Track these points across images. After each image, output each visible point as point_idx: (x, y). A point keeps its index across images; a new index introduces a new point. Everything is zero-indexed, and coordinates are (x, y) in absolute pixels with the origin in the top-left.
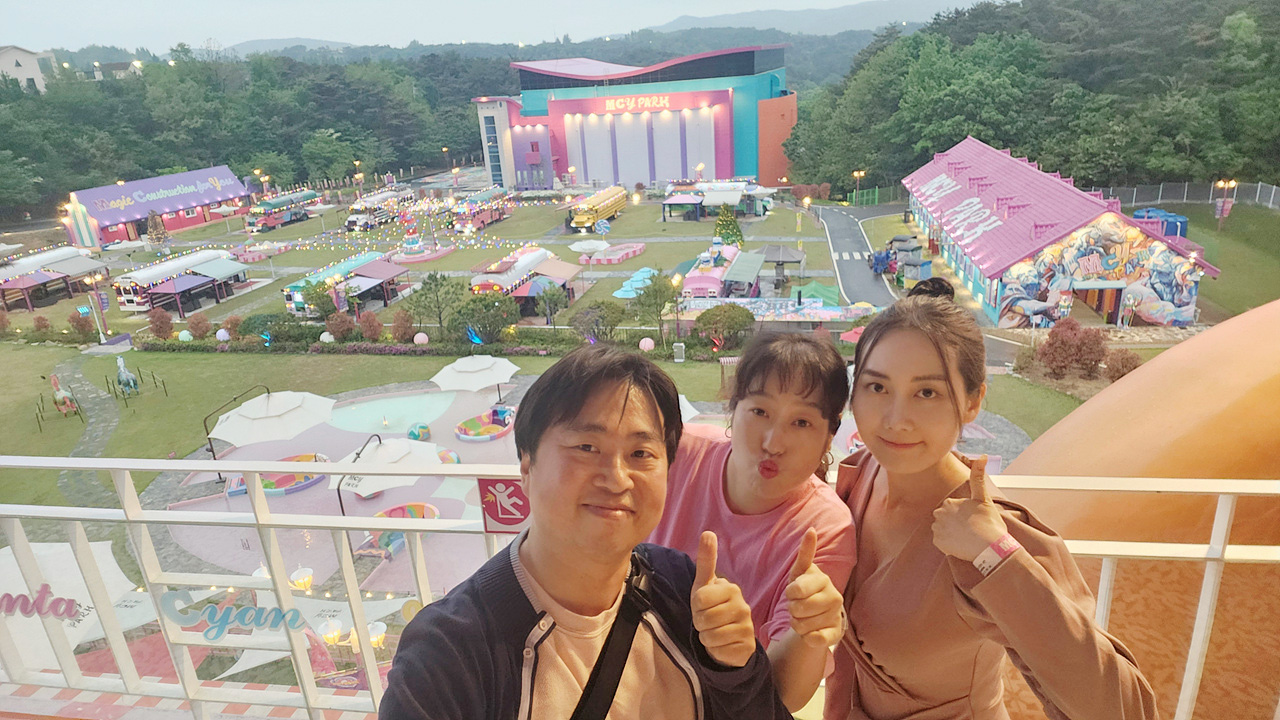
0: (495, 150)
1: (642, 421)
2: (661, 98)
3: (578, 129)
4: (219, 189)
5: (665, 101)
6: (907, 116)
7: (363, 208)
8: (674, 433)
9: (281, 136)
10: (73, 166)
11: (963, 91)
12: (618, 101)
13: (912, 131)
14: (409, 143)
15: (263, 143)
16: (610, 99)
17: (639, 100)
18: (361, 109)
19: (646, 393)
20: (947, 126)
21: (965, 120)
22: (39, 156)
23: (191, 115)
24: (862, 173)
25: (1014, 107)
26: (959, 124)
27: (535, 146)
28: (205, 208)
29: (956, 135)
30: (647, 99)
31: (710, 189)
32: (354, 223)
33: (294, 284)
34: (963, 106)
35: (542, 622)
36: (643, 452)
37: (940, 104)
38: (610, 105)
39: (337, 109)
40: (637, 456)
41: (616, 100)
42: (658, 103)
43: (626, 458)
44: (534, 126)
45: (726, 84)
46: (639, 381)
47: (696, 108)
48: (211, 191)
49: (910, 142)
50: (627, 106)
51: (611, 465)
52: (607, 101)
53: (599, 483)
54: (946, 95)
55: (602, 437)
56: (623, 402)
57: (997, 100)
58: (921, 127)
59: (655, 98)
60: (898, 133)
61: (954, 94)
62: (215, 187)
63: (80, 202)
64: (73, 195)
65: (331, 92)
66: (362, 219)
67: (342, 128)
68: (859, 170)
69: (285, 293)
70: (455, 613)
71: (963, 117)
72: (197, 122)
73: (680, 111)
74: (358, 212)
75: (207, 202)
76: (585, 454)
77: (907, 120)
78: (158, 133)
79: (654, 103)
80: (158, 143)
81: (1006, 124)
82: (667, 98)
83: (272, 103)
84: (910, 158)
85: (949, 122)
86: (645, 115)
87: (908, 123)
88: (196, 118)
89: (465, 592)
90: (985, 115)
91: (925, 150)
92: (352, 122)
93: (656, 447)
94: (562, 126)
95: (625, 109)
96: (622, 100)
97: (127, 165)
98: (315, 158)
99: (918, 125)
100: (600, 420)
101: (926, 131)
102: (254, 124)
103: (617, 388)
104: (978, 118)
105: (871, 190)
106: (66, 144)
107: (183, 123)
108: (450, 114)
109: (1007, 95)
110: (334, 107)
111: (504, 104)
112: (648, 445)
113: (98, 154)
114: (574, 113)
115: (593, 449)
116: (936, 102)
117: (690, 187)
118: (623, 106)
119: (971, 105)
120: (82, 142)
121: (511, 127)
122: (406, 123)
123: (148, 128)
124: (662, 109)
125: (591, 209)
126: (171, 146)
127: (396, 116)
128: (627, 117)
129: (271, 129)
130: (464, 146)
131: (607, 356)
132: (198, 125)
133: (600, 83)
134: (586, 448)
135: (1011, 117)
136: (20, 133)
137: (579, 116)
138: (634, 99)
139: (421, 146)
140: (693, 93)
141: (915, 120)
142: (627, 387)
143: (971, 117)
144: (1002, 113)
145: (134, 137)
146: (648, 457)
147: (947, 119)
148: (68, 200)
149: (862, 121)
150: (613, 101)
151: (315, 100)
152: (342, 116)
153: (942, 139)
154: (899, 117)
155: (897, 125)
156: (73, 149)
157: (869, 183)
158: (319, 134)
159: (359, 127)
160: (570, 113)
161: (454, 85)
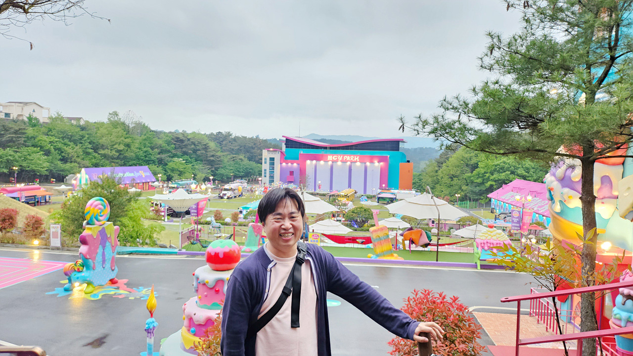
0: (272, 173)
2: (355, 157)
3: (313, 167)
4: (144, 176)
5: (357, 159)
6: (482, 171)
7: (230, 188)
11: (509, 161)
12: (334, 156)
13: (485, 177)
14: (217, 169)
16: (330, 155)
17: (345, 157)
18: (195, 151)
20: (503, 176)
24: (459, 195)
25: (532, 170)
26: (507, 175)
27: (292, 173)
28: (137, 185)
29: (507, 180)
30: (349, 156)
31: (398, 192)
33: (245, 206)
34: (509, 168)
37: (498, 166)
38: (330, 158)
39: (184, 150)
42: (354, 159)
44: (292, 164)
45: (387, 154)
47: (372, 163)
48: (141, 177)
49: (483, 183)
50: (338, 159)
52: (329, 156)
54: (501, 163)
57: (524, 166)
58: (489, 176)
59: (353, 156)
60: (478, 178)
61: (504, 163)
62: (142, 175)
63: (86, 173)
64: (83, 170)
65: (182, 141)
66: (229, 194)
67: (185, 159)
69: (239, 210)
71: (509, 173)
72: (121, 147)
73: (365, 163)
75: (139, 182)
77: (483, 172)
78: (101, 150)
79: (352, 159)
81: (528, 177)
82: (358, 157)
84: (484, 189)
85: (504, 174)
87: (483, 174)
88: (120, 145)
91: (492, 186)
94: (305, 165)
95: (337, 161)
96: (336, 156)
98: (174, 170)
99: (487, 175)
101: (492, 177)
104: (516, 173)
105: (465, 202)
107: (115, 147)
110: (182, 149)
111: (280, 153)
113: (76, 156)
114: (313, 160)
116: (496, 166)
117: (388, 191)
118: (336, 159)
119: (512, 168)
120: (68, 150)
121: (281, 163)
122: (217, 159)
123: (97, 147)
124: (356, 162)
126: (105, 156)
127: (213, 156)
128: (339, 163)
129: (154, 155)
132: (121, 149)
133: (325, 148)
136: (40, 141)
137: (314, 162)
138: (342, 156)
139: (221, 171)
140: (370, 156)
141: (486, 173)
143: (513, 173)
144: (526, 172)
147: (502, 173)
149: (458, 172)
150: (331, 156)
151: (175, 144)
152: (185, 153)
153: (500, 182)
154: (478, 171)
155: (477, 175)
156: (63, 152)
157: (463, 199)
158: (176, 159)
159: (193, 160)
160: (310, 160)
161: (230, 147)
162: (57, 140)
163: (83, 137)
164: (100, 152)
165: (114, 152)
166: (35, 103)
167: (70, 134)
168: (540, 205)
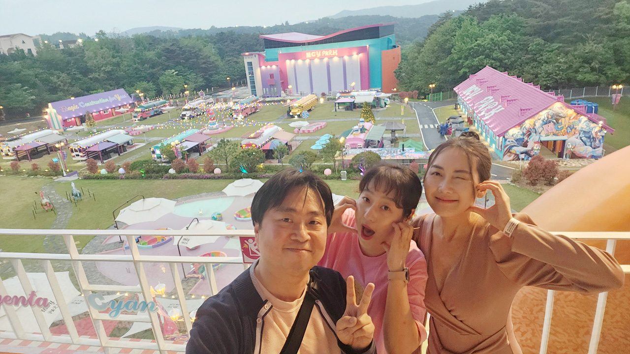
0: (252, 78)
1: (314, 207)
2: (334, 51)
3: (293, 67)
4: (120, 100)
5: (335, 53)
6: (455, 56)
7: (189, 108)
8: (330, 212)
9: (149, 74)
10: (49, 90)
11: (483, 44)
12: (313, 53)
13: (458, 64)
14: (211, 76)
15: (141, 77)
16: (308, 52)
17: (323, 52)
18: (187, 60)
19: (316, 192)
20: (476, 61)
21: (485, 58)
22: (33, 86)
23: (106, 65)
24: (434, 86)
25: (510, 51)
26: (482, 60)
27: (272, 76)
28: (113, 110)
29: (480, 66)
30: (327, 51)
31: (358, 95)
32: (185, 115)
33: (156, 146)
34: (484, 51)
35: (265, 305)
36: (314, 221)
37: (472, 50)
38: (308, 55)
39: (176, 60)
40: (311, 224)
41: (311, 52)
42: (332, 53)
43: (306, 225)
44: (271, 66)
45: (366, 43)
46: (312, 187)
47: (350, 55)
48: (116, 101)
49: (457, 70)
50: (316, 56)
51: (298, 228)
52: (307, 53)
53: (293, 238)
54: (475, 46)
55: (294, 215)
56: (304, 197)
57: (501, 48)
58: (463, 62)
59: (331, 51)
60: (451, 65)
61: (479, 45)
62: (118, 99)
63: (54, 107)
64: (50, 105)
65: (173, 52)
66: (188, 113)
67: (178, 69)
68: (432, 84)
69: (152, 150)
70: (222, 301)
71: (484, 57)
72: (109, 68)
73: (343, 57)
74: (186, 110)
75: (114, 106)
76: (286, 224)
77: (456, 58)
78: (90, 74)
79: (330, 53)
80: (91, 79)
81: (505, 60)
82: (336, 51)
83: (144, 58)
84: (457, 77)
85: (477, 59)
86: (326, 59)
87: (456, 60)
88: (108, 66)
89: (227, 291)
90: (494, 55)
91: (465, 73)
92: (183, 66)
93: (321, 219)
94: (285, 66)
95: (316, 57)
96: (314, 53)
97: (76, 89)
98: (165, 84)
99: (461, 61)
100: (293, 206)
101: (465, 64)
102: (136, 69)
103: (301, 190)
104: (491, 57)
105: (438, 94)
106: (46, 80)
107: (102, 69)
108: (230, 61)
109: (506, 44)
110: (174, 59)
111: (257, 56)
112: (317, 218)
113: (62, 84)
114: (291, 59)
115: (290, 221)
116: (470, 49)
117: (348, 94)
119: (488, 50)
120: (54, 79)
121: (260, 67)
122: (209, 66)
123: (86, 71)
124: (334, 56)
125: (300, 106)
126: (96, 80)
127: (204, 63)
128: (317, 61)
129: (144, 70)
130: (238, 77)
131: (296, 174)
132: (110, 69)
133: (303, 44)
134: (286, 220)
135: (508, 56)
136: (25, 75)
137: (293, 61)
138: (320, 52)
139: (216, 77)
140: (349, 48)
141: (460, 58)
142: (306, 190)
143: (488, 56)
144: (503, 54)
145: (79, 76)
146: (317, 224)
147: (475, 58)
148: (48, 107)
149: (433, 60)
150: (310, 53)
151: (165, 56)
152: (178, 64)
153: (474, 68)
154: (452, 57)
155: (451, 61)
156: (50, 82)
157: (437, 90)
158: (167, 72)
159: (187, 69)
160: (289, 59)
161: (232, 47)
162: (41, 71)
163: (68, 63)
164: (89, 77)
165: (102, 75)
166: (22, 34)
167: (54, 62)
168: (489, 107)
